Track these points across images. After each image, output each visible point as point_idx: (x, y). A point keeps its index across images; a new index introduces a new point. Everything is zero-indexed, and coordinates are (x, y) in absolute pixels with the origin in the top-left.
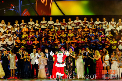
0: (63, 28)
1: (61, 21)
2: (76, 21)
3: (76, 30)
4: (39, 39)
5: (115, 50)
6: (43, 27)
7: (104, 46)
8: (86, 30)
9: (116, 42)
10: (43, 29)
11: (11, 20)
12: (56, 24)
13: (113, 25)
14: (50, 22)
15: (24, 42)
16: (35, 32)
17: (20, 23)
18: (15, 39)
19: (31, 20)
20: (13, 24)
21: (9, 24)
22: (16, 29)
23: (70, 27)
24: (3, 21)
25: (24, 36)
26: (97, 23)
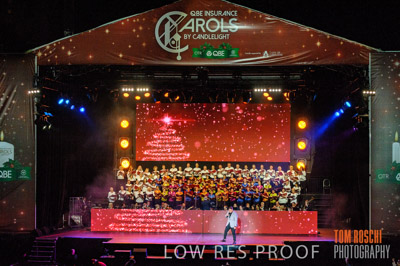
0: (212, 176)
1: (209, 168)
2: (227, 169)
3: (228, 178)
4: (183, 190)
5: (275, 204)
6: (187, 175)
7: (261, 199)
8: (240, 179)
9: (275, 195)
10: (187, 178)
11: (149, 165)
12: (203, 172)
13: (271, 174)
14: (197, 169)
15: (165, 193)
16: (178, 182)
17: (160, 169)
18: (153, 189)
19: (173, 166)
20: (151, 171)
21: (147, 170)
22: (156, 177)
23: (220, 176)
24: (140, 167)
25: (166, 184)
26: (252, 171)
